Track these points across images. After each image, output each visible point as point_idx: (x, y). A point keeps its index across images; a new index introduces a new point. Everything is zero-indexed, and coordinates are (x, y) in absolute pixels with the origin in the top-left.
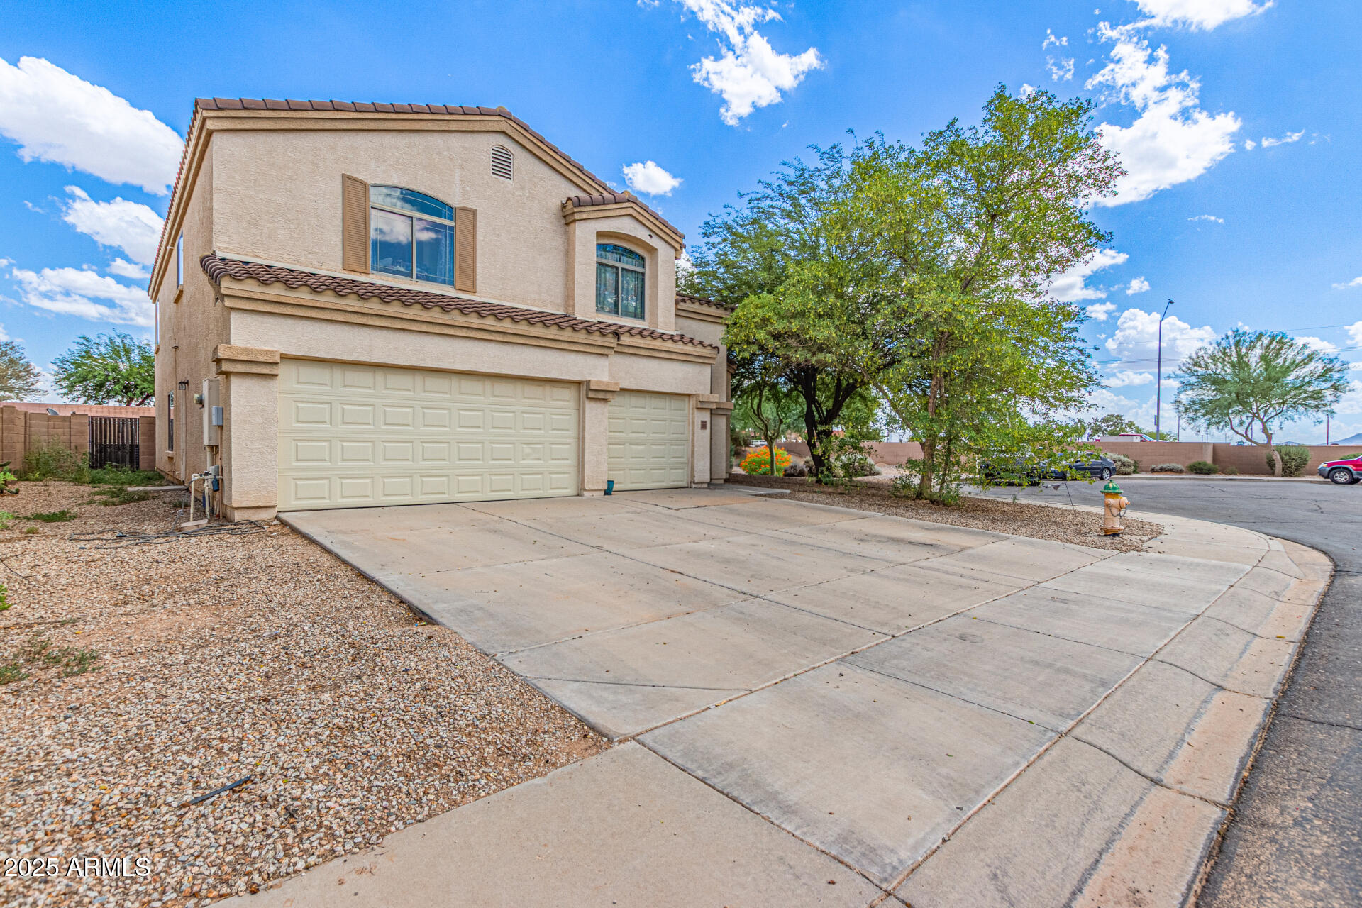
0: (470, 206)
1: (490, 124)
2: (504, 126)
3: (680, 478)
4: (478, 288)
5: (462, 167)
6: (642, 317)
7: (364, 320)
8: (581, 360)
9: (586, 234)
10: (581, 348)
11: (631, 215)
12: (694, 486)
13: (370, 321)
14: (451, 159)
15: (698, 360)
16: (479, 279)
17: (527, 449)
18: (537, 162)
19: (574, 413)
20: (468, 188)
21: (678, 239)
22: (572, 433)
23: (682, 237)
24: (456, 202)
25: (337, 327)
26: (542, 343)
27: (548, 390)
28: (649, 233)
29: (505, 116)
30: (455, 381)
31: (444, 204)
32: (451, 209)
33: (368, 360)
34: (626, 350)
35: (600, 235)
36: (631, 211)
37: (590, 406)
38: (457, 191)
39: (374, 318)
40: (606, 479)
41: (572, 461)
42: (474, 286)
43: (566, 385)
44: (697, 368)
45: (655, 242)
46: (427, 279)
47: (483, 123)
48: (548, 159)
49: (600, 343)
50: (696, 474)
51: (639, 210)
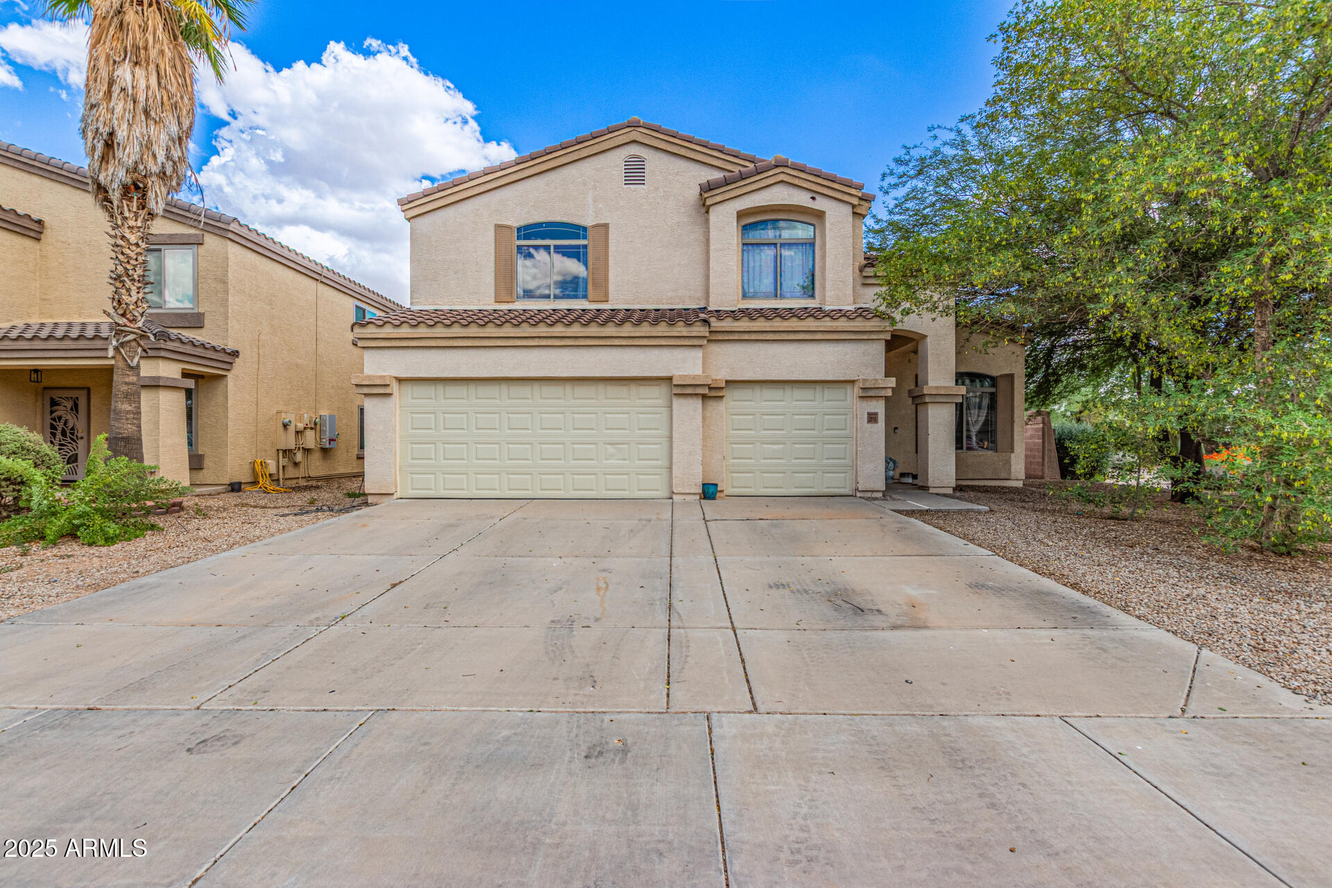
0: (603, 222)
1: (620, 138)
2: (634, 135)
3: (838, 483)
4: (611, 297)
5: (595, 188)
6: (813, 296)
7: (451, 343)
8: (666, 354)
9: (724, 218)
10: (663, 342)
11: (782, 182)
12: (859, 494)
13: (455, 343)
14: (584, 184)
15: (857, 337)
16: (611, 288)
17: (611, 449)
18: (673, 159)
19: (665, 411)
20: (600, 206)
21: (853, 191)
22: (663, 432)
23: (860, 187)
24: (588, 222)
25: (433, 352)
26: (617, 342)
27: (634, 389)
28: (810, 195)
29: (634, 125)
30: (536, 387)
31: (578, 227)
32: (585, 229)
33: (456, 376)
34: (720, 337)
35: (741, 215)
36: (782, 177)
37: (677, 402)
38: (591, 212)
39: (458, 340)
40: (700, 481)
41: (663, 462)
42: (607, 295)
43: (655, 383)
44: (861, 347)
45: (820, 204)
46: (569, 297)
47: (612, 141)
48: (682, 152)
49: (685, 334)
50: (859, 479)
51: (793, 172)
